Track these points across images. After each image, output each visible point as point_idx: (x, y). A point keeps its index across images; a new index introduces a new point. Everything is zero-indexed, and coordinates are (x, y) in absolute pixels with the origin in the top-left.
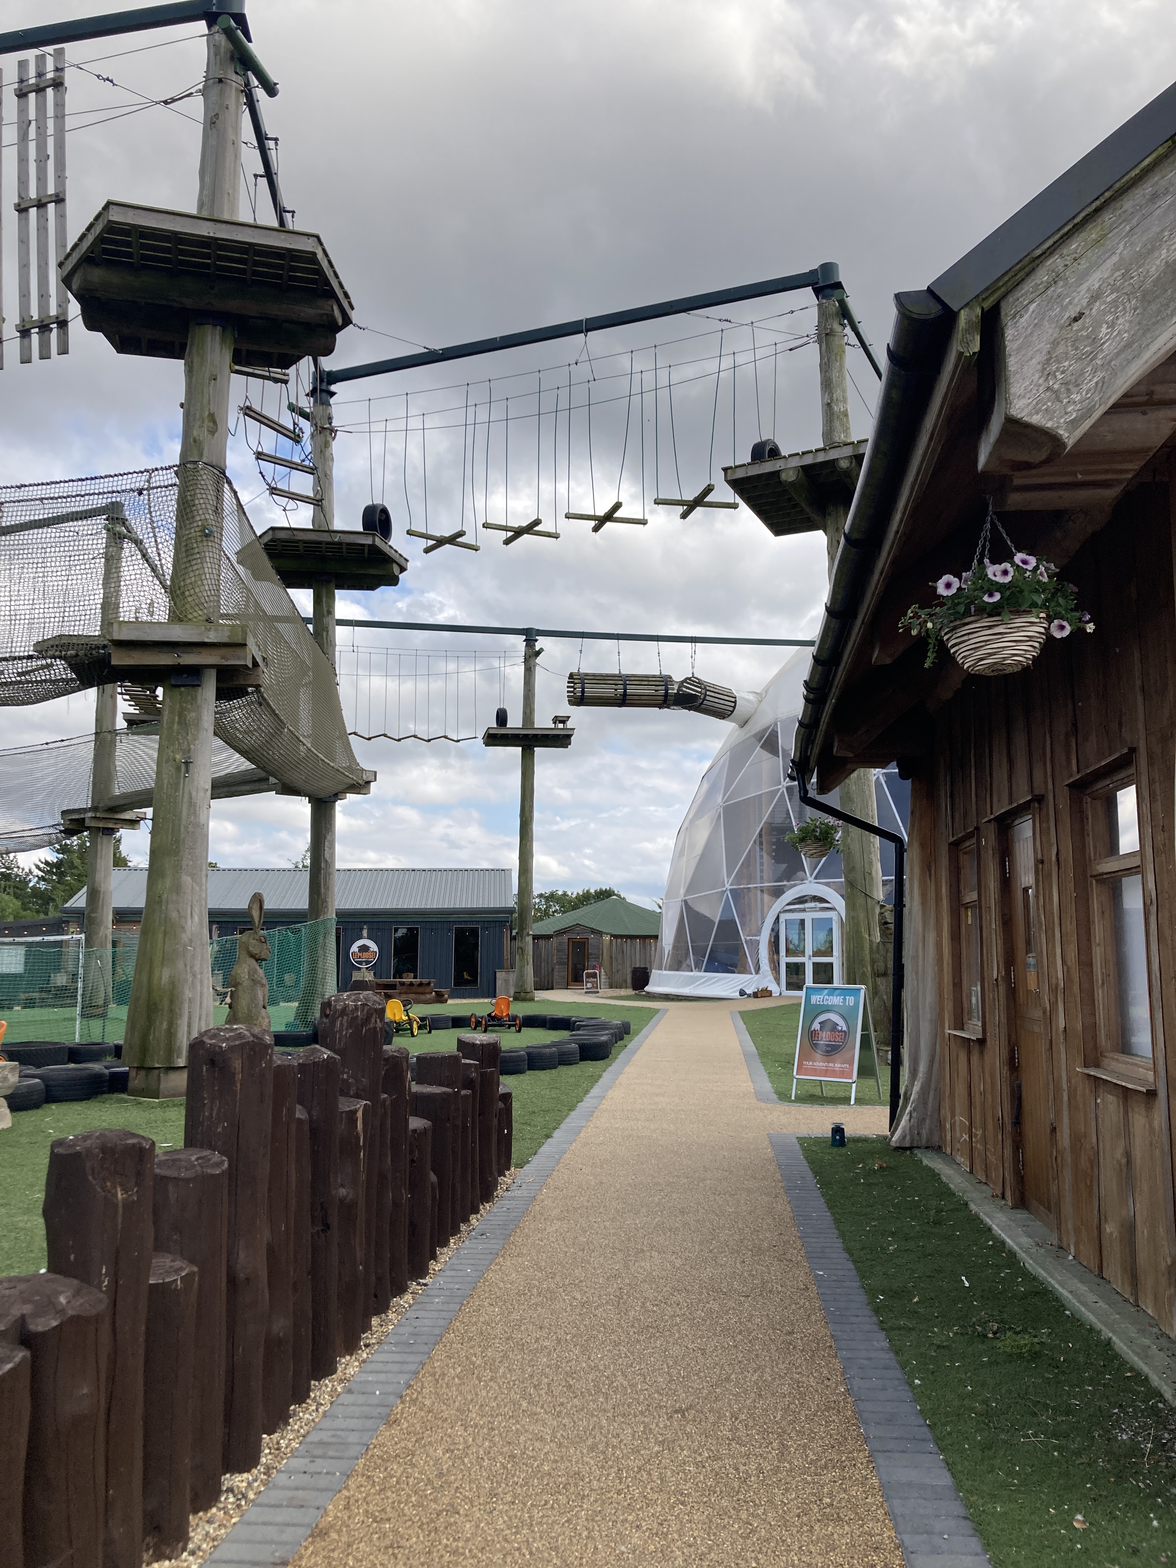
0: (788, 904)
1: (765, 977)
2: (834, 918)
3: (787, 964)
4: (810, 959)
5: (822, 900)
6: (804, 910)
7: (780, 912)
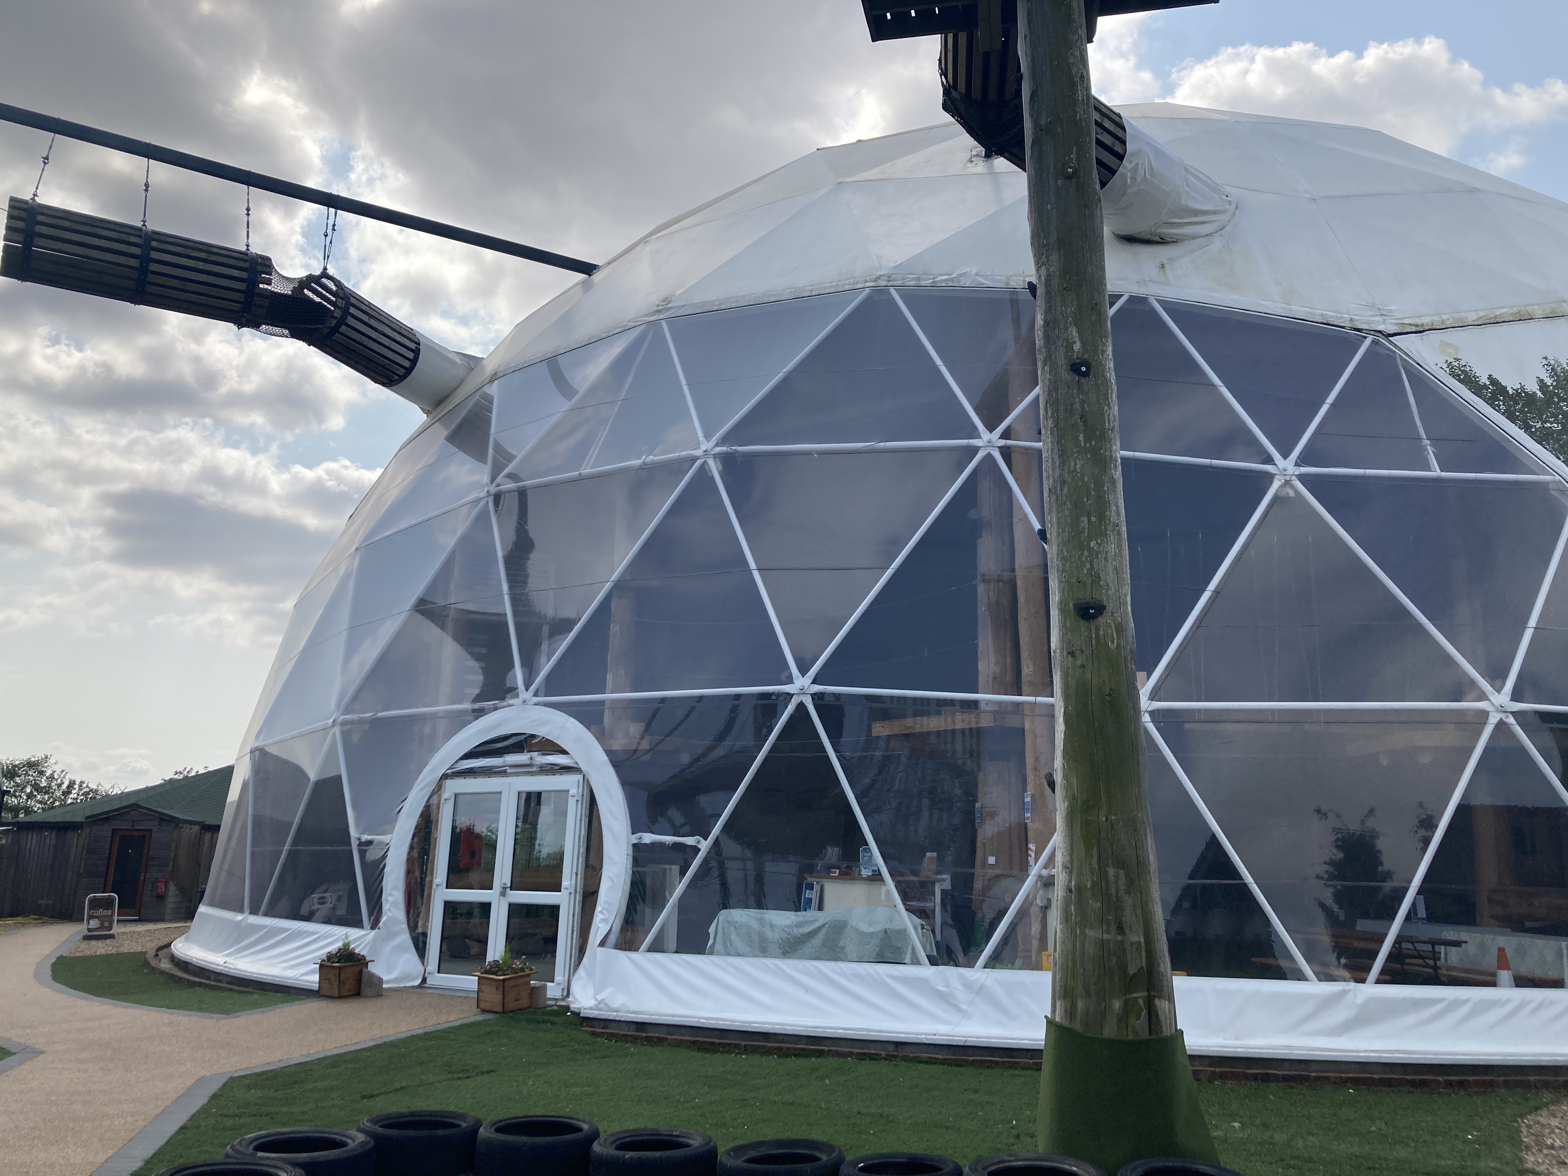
0: (468, 756)
1: (392, 936)
2: (573, 791)
3: (448, 904)
4: (503, 894)
5: (550, 747)
6: (501, 772)
7: (445, 776)
